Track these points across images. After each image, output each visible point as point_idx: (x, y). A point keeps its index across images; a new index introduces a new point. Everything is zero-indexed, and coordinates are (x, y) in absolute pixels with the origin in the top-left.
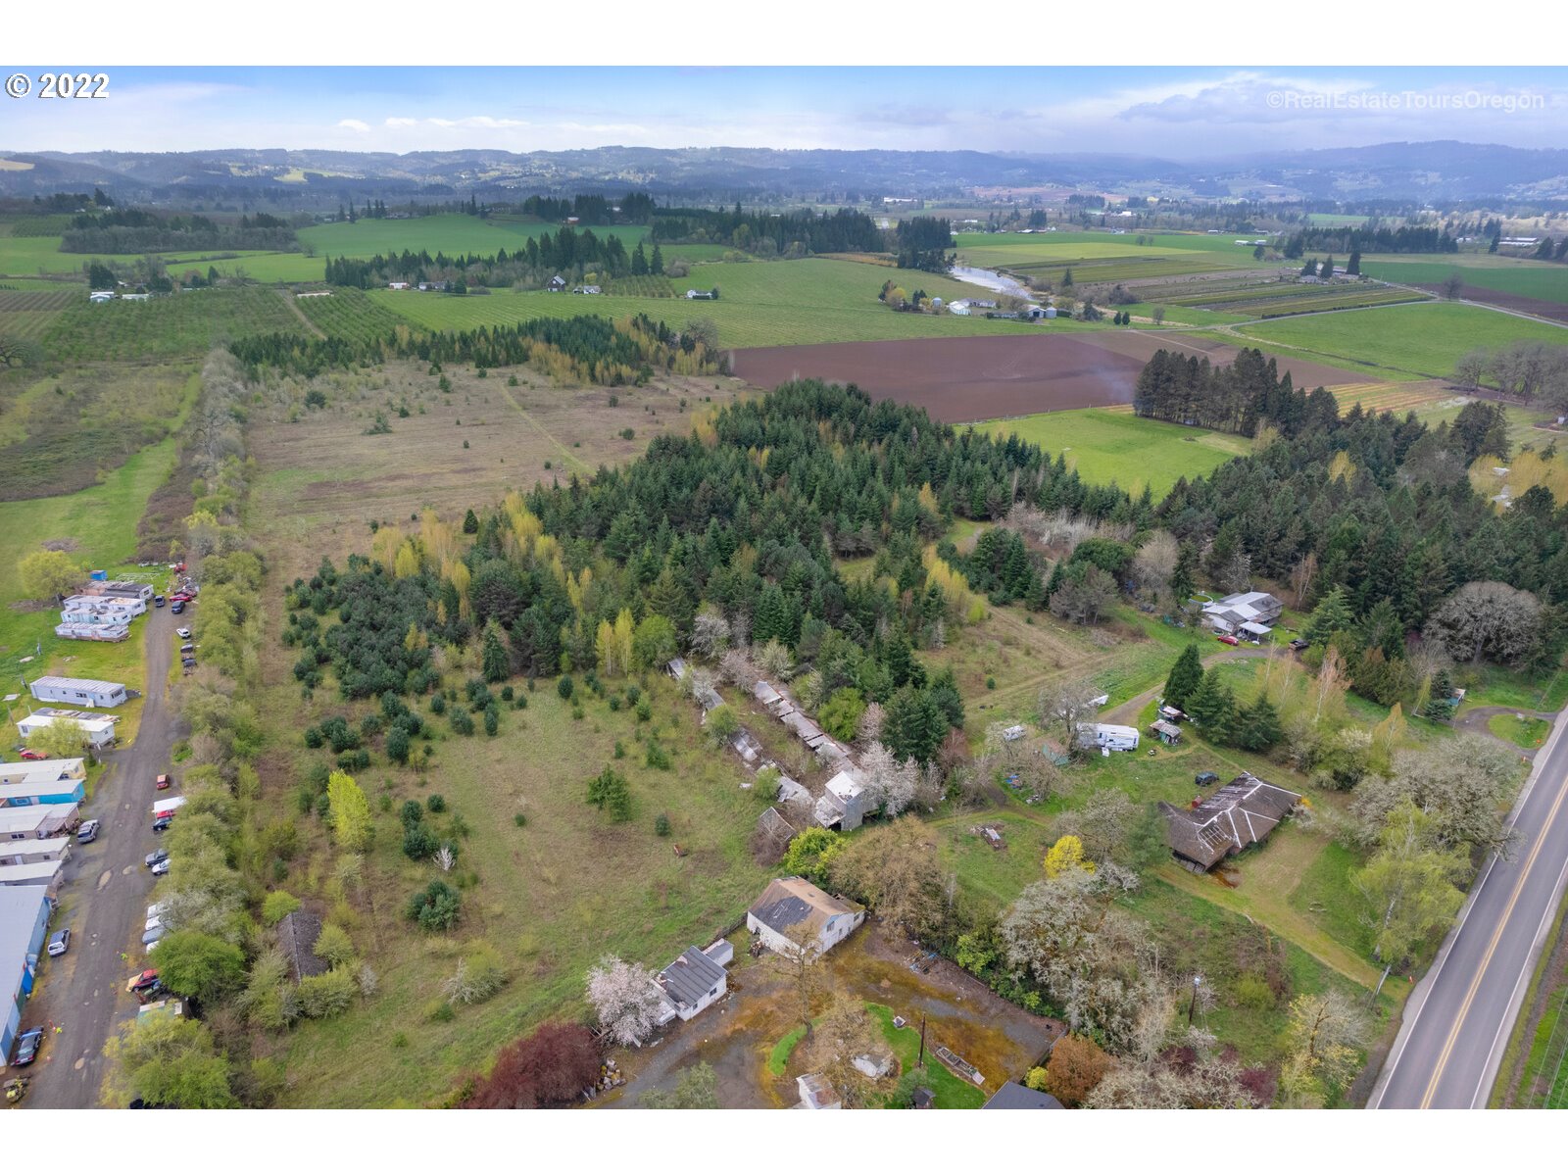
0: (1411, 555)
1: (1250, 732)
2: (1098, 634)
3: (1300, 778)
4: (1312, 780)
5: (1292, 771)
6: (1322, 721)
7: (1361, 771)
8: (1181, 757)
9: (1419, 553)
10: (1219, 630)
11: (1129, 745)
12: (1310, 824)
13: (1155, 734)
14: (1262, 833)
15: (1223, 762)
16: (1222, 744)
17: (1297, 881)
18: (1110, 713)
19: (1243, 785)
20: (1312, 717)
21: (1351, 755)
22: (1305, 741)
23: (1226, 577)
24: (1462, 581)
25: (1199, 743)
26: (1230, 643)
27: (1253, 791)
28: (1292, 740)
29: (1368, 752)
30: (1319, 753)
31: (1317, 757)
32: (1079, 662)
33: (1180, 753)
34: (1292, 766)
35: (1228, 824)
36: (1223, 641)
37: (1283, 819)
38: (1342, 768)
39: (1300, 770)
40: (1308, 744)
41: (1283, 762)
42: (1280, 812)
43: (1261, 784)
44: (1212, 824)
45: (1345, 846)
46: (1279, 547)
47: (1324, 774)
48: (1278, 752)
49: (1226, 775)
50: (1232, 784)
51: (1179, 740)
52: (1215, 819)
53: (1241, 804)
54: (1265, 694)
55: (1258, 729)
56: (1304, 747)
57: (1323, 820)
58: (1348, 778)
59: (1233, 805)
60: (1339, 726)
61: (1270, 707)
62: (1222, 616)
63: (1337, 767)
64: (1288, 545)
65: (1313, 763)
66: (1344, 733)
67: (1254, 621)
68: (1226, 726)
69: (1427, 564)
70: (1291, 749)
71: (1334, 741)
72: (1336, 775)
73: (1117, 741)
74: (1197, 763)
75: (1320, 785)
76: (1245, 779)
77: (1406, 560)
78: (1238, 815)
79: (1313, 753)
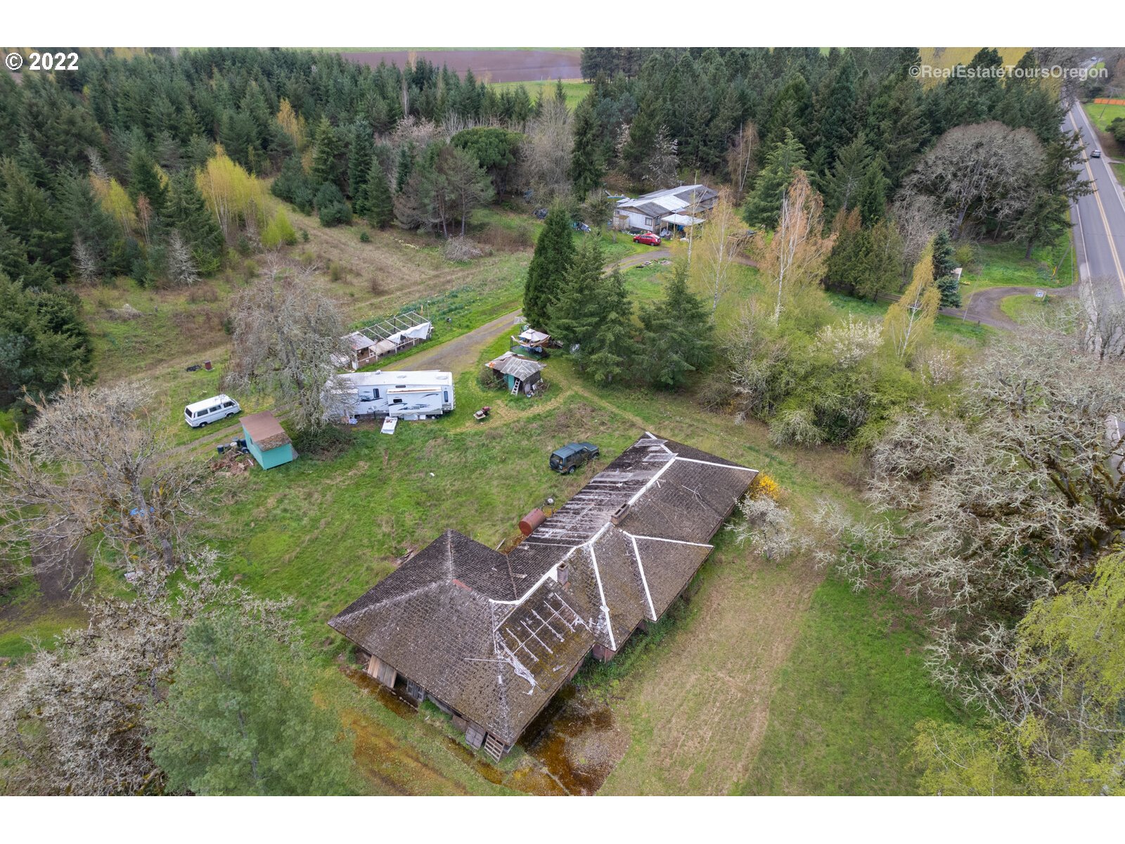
0: (876, 101)
1: (662, 354)
2: (459, 245)
3: (752, 429)
4: (776, 432)
5: (738, 419)
6: (786, 316)
7: (863, 402)
8: (537, 417)
9: (885, 97)
10: (635, 230)
11: (436, 405)
12: (782, 543)
13: (497, 380)
14: (672, 590)
15: (614, 417)
16: (610, 385)
17: (760, 722)
18: (432, 353)
19: (637, 465)
20: (768, 314)
21: (841, 371)
22: (759, 358)
23: (649, 171)
24: (939, 131)
25: (577, 388)
26: (649, 242)
27: (654, 478)
28: (735, 360)
29: (876, 363)
30: (785, 377)
31: (781, 386)
32: (416, 283)
33: (539, 409)
34: (738, 409)
35: (588, 582)
36: (639, 241)
37: (718, 538)
38: (830, 400)
39: (753, 414)
40: (765, 363)
41: (721, 404)
42: (714, 521)
43: (672, 458)
44: (544, 589)
45: (860, 584)
46: (712, 131)
47: (797, 417)
48: (711, 385)
49: (612, 445)
50: (619, 464)
51: (537, 385)
52: (553, 573)
53: (625, 519)
54: (681, 276)
55: (674, 345)
56: (757, 370)
57: (809, 528)
58: (839, 420)
59: (604, 523)
60: (814, 325)
61: (690, 300)
62: (638, 210)
63: (819, 400)
64: (722, 124)
65: (775, 398)
66: (828, 332)
67: (681, 214)
68: (617, 347)
69: (896, 110)
70: (735, 375)
71: (810, 350)
72: (820, 415)
73: (410, 401)
74: (561, 425)
75: (791, 440)
76: (643, 451)
77: (870, 109)
78: (614, 550)
79: (773, 379)
